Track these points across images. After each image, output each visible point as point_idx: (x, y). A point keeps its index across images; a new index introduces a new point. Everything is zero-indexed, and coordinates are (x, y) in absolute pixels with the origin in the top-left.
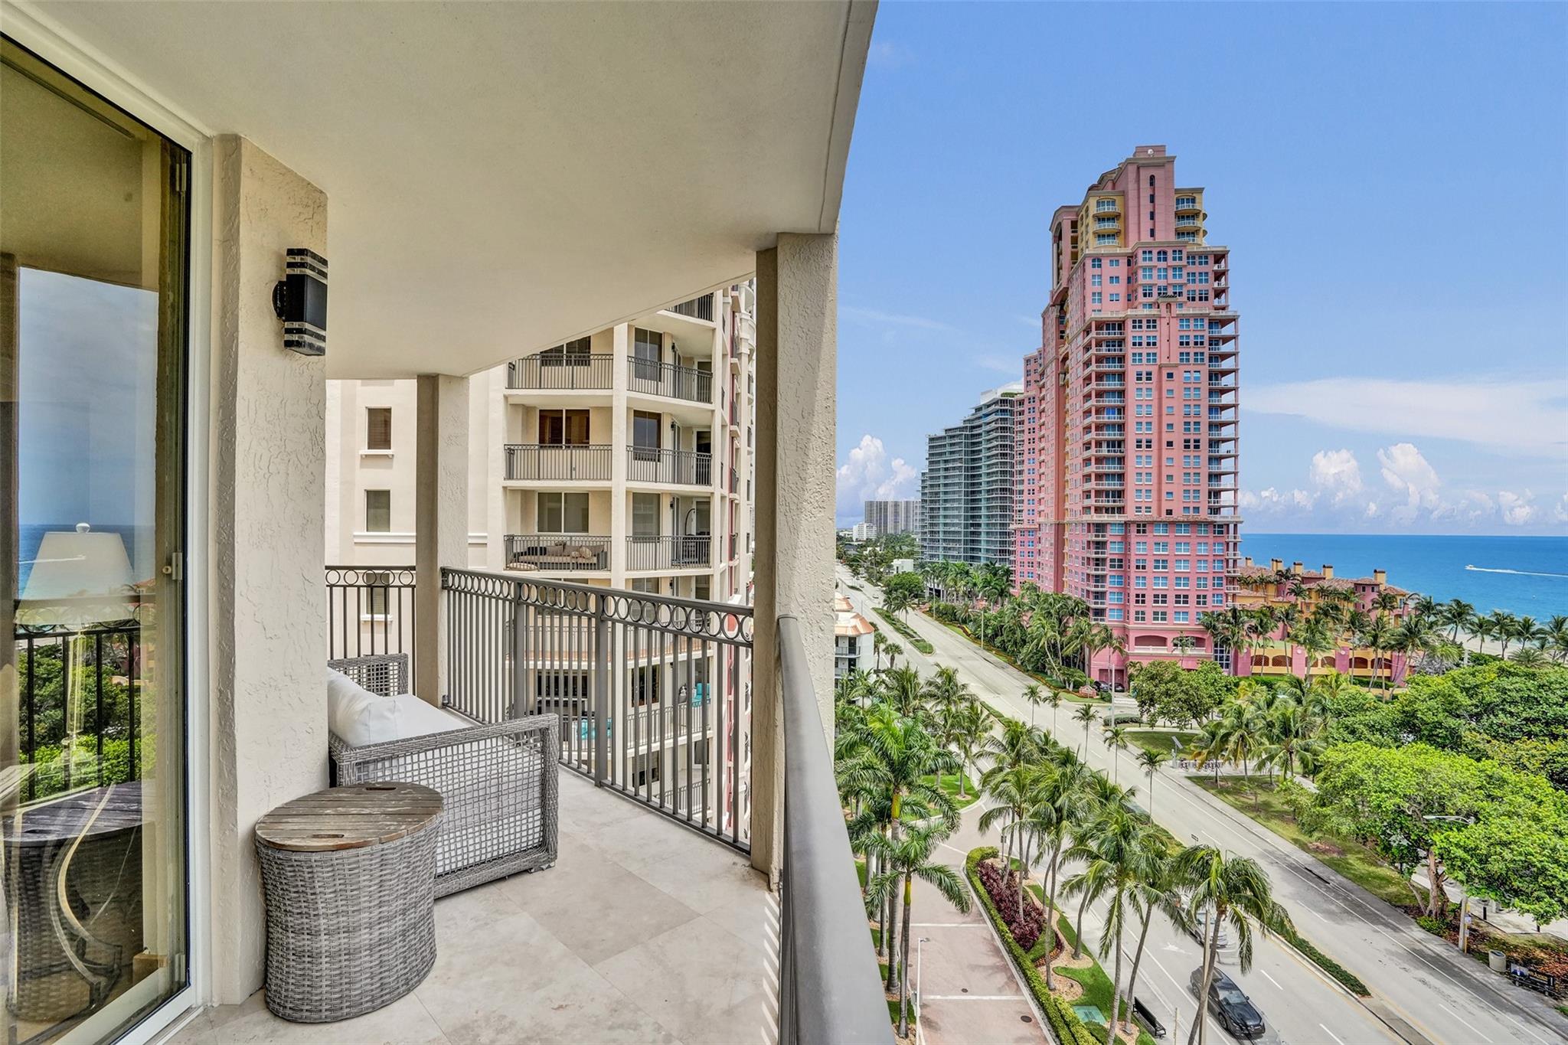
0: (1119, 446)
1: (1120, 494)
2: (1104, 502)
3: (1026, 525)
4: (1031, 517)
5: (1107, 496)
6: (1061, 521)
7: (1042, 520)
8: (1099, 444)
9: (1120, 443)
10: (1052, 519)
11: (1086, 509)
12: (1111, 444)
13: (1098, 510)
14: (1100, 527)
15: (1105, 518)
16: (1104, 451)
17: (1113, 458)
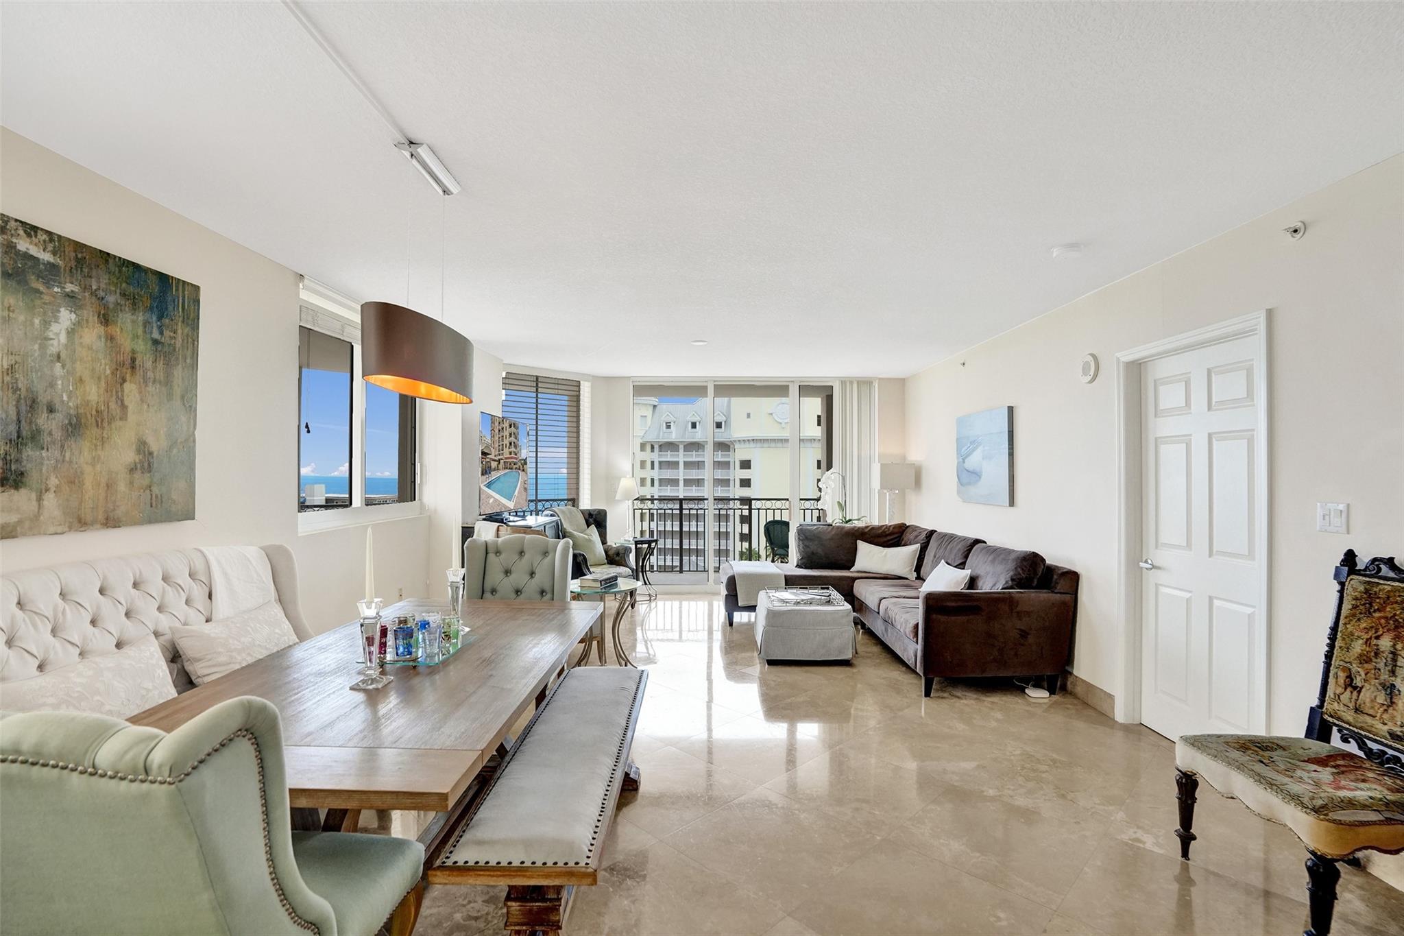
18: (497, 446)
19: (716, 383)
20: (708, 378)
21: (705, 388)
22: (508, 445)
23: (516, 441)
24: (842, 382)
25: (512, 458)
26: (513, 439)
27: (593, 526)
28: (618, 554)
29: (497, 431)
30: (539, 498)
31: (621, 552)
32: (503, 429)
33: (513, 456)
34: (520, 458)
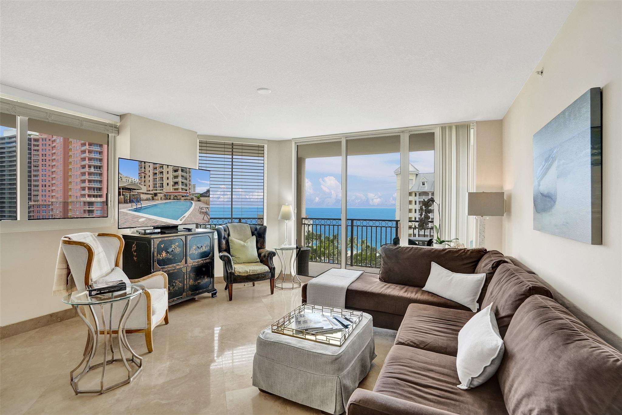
0: (100, 168)
1: (100, 189)
2: (92, 193)
3: (40, 203)
4: (44, 198)
5: (94, 190)
6: (66, 201)
7: (53, 200)
8: (90, 167)
9: (100, 167)
10: (61, 200)
11: (83, 196)
12: (96, 167)
13: (89, 196)
14: (91, 204)
15: (93, 199)
16: (92, 170)
17: (97, 173)
18: (151, 183)
19: (347, 139)
20: (342, 135)
21: (340, 142)
22: (171, 183)
23: (184, 181)
24: (442, 127)
25: (179, 192)
26: (180, 179)
27: (254, 237)
28: (265, 256)
29: (151, 174)
30: (233, 217)
31: (266, 255)
32: (162, 172)
33: (180, 190)
34: (193, 193)
